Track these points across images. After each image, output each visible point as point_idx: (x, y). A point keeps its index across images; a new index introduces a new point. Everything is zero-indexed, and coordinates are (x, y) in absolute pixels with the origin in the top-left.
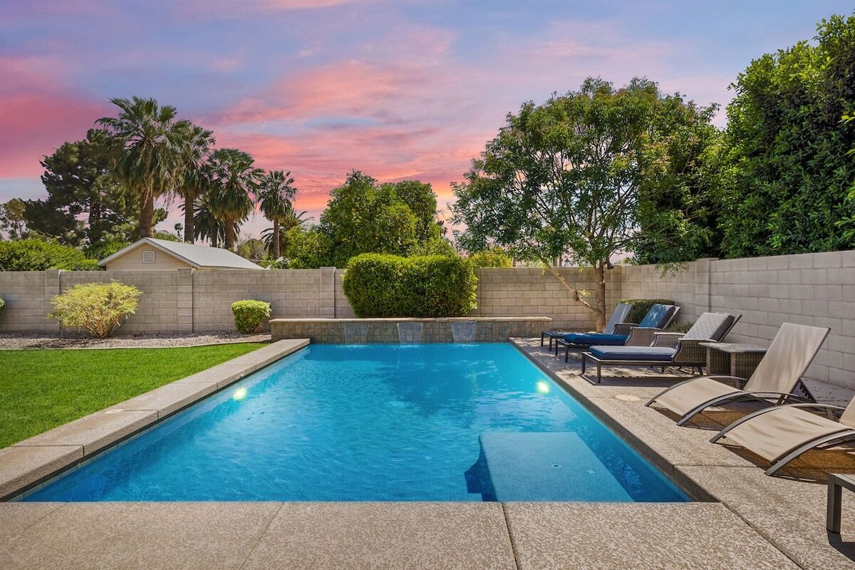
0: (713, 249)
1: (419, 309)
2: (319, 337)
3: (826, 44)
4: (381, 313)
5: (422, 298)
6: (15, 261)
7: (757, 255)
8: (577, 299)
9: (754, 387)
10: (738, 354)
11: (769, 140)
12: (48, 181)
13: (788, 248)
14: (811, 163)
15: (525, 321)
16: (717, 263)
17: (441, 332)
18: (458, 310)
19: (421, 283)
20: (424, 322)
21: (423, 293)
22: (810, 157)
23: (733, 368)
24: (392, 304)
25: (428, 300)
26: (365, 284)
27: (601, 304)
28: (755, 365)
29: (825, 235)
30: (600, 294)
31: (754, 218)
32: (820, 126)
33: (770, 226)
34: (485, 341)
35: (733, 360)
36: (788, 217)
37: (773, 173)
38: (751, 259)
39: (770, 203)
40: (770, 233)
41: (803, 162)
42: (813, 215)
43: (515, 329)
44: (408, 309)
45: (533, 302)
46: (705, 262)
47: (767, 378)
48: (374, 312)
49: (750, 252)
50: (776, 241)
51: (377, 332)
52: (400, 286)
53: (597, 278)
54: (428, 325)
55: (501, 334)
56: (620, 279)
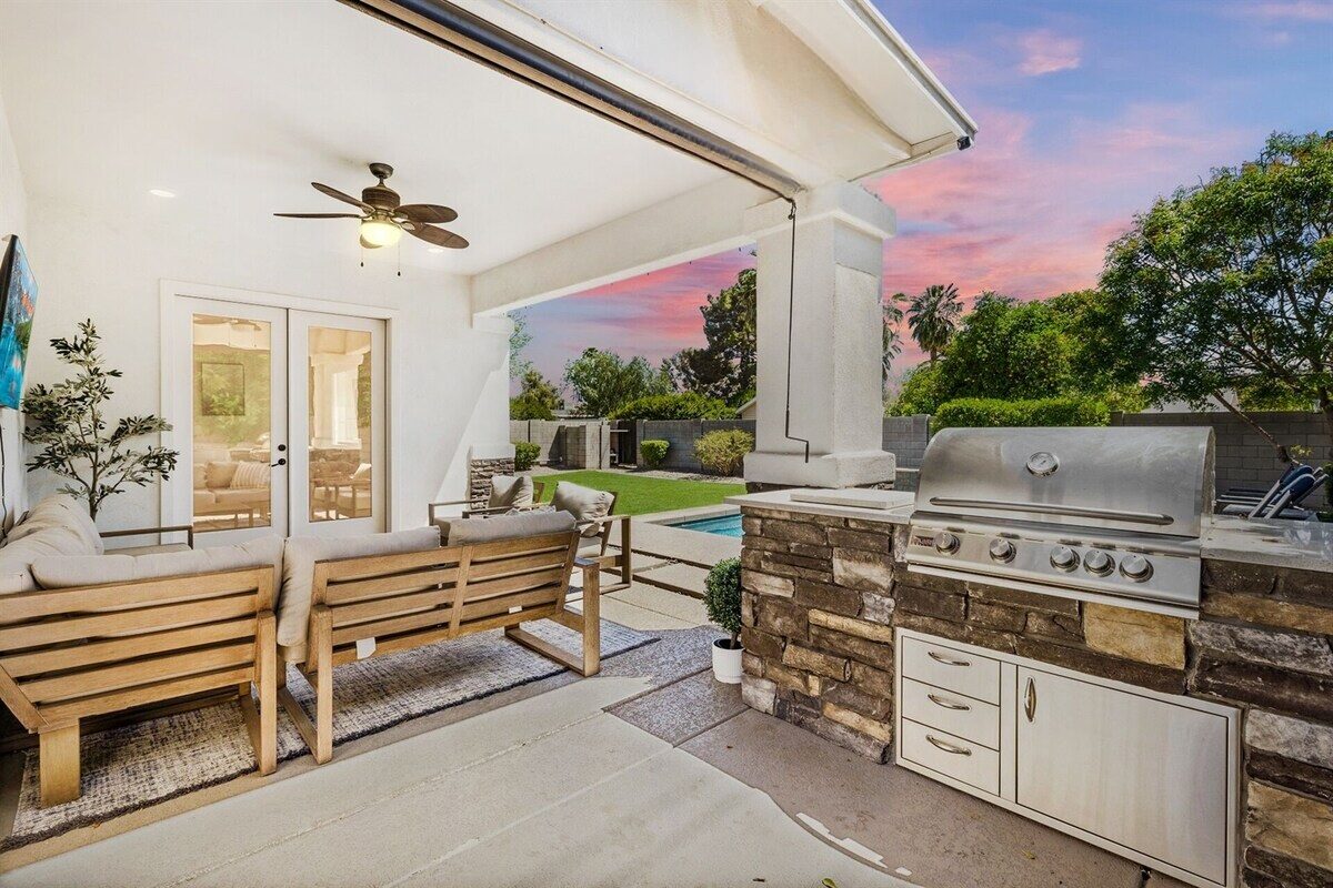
6: (679, 411)
8: (1287, 459)
12: (710, 332)
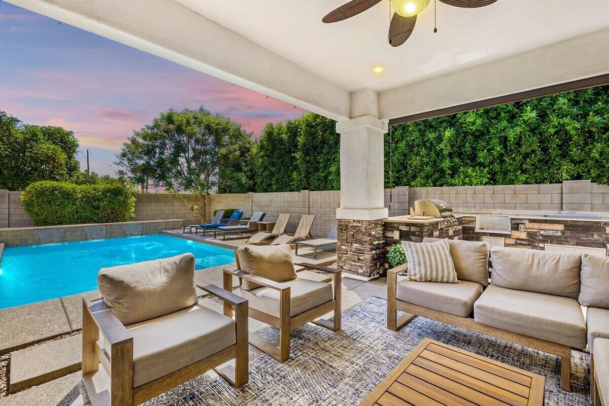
0: (253, 189)
1: (95, 219)
2: (12, 242)
3: (288, 128)
4: (62, 222)
5: (97, 211)
7: (268, 192)
8: (193, 210)
9: (274, 232)
10: (269, 224)
11: (272, 153)
13: (277, 190)
14: (284, 163)
15: (169, 222)
16: (254, 194)
17: (118, 230)
18: (123, 218)
19: (97, 202)
20: (106, 225)
21: (98, 208)
22: (283, 161)
23: (267, 229)
24: (73, 216)
25: (102, 213)
26: (49, 202)
27: (204, 212)
28: (273, 227)
29: (287, 186)
30: (203, 207)
31: (267, 178)
32: (286, 152)
33: (273, 182)
34: (146, 234)
35: (267, 226)
36: (277, 179)
37: (274, 165)
38: (267, 193)
39: (272, 174)
40: (272, 184)
41: (282, 162)
42: (284, 180)
43: (164, 226)
44: (86, 218)
45: (167, 212)
46: (250, 194)
47: (277, 229)
48: (56, 222)
49: (266, 191)
50: (274, 187)
51: (67, 234)
52: (80, 204)
53: (201, 200)
54: (108, 228)
55: (155, 229)
56: (211, 200)
